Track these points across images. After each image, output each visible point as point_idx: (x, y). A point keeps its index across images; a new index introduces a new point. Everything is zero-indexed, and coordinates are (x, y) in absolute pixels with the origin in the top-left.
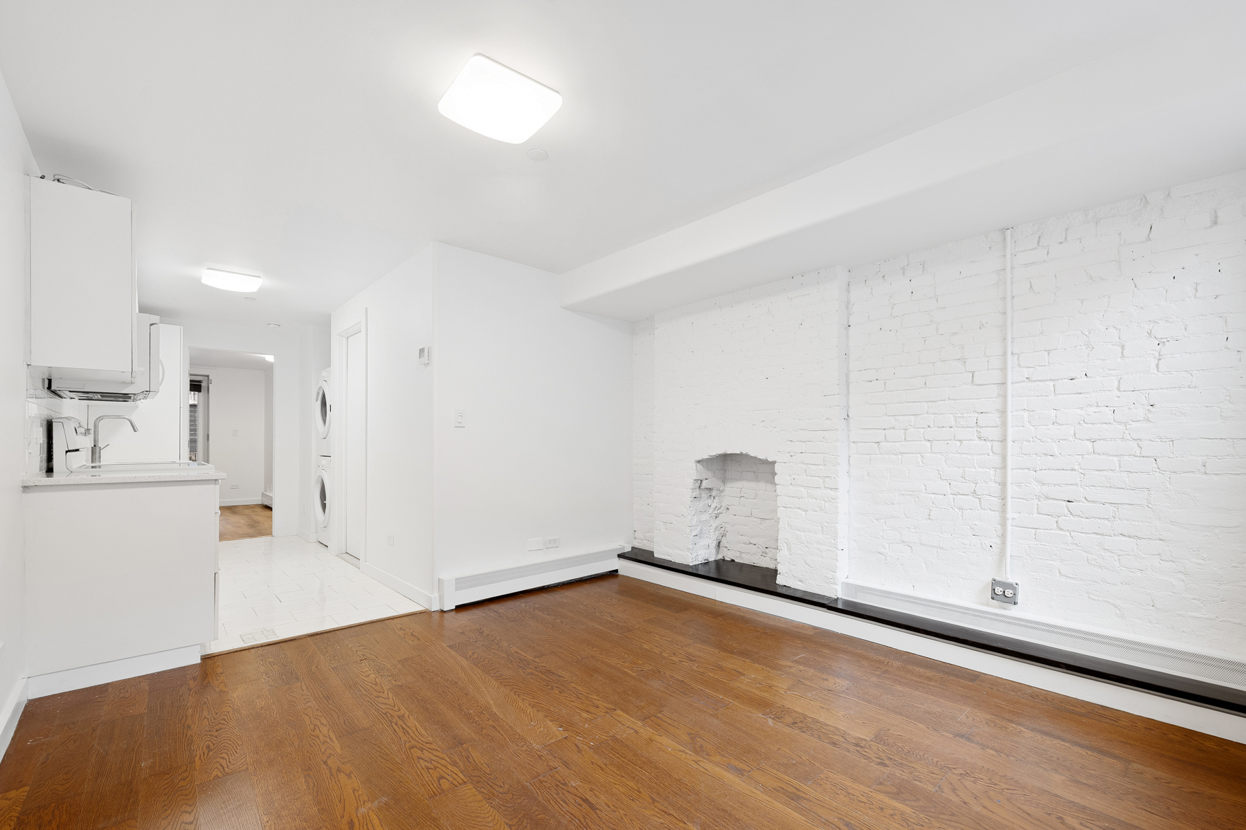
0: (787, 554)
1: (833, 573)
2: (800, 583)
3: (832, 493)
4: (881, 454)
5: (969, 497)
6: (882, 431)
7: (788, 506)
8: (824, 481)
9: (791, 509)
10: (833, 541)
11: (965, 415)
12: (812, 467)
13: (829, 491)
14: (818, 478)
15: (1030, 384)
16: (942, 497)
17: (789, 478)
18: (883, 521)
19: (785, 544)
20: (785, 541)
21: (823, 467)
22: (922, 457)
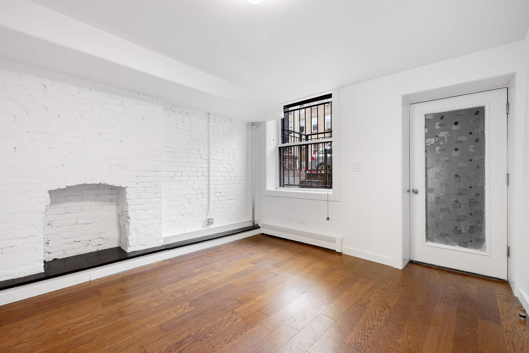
0: (135, 234)
1: (160, 235)
2: (142, 247)
3: (160, 200)
4: (173, 181)
5: (200, 195)
6: (173, 172)
7: (135, 210)
8: (155, 195)
9: (137, 211)
10: (160, 221)
11: (199, 168)
12: (149, 188)
13: (158, 199)
14: (152, 194)
15: (214, 160)
16: (193, 196)
17: (135, 195)
18: (174, 208)
19: (134, 230)
20: (134, 228)
21: (154, 188)
22: (187, 182)
